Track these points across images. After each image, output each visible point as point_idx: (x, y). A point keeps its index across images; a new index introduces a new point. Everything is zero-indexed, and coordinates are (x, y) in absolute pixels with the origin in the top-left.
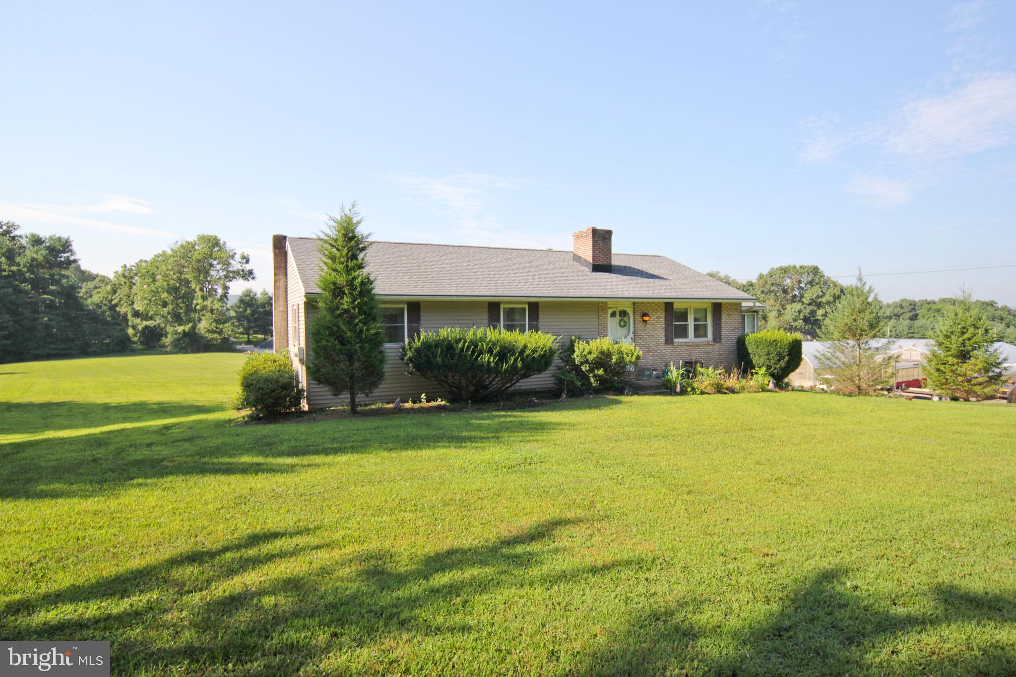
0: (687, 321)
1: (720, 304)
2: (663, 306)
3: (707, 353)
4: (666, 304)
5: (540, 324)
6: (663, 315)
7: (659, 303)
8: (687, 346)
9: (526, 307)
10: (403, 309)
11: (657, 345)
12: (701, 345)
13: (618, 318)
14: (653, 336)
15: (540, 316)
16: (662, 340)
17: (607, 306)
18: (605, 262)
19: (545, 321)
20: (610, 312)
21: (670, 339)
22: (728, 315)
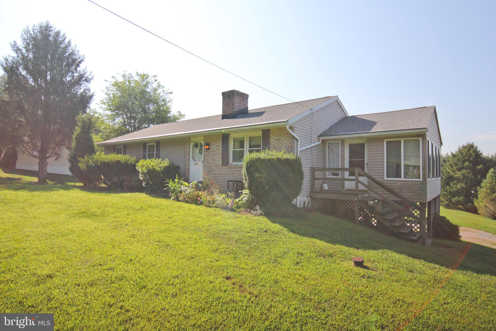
0: (244, 148)
1: (268, 131)
4: (223, 135)
5: (160, 153)
9: (155, 144)
10: (122, 148)
11: (216, 166)
13: (198, 148)
14: (214, 160)
15: (160, 149)
16: (220, 163)
17: (191, 140)
18: (230, 112)
19: (163, 151)
20: (192, 144)
21: (225, 162)
22: (276, 140)
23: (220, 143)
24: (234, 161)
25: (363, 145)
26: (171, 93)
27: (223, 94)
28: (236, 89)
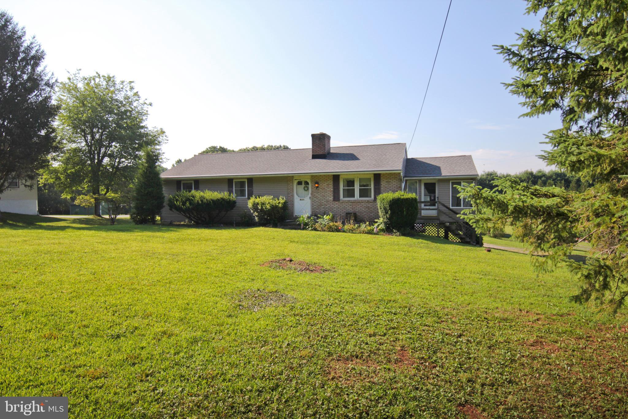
0: (354, 186)
1: (379, 175)
2: (332, 177)
3: (368, 207)
4: (334, 176)
5: (254, 189)
6: (332, 183)
7: (329, 175)
8: (351, 202)
9: (246, 180)
10: (192, 183)
11: (327, 201)
12: (362, 203)
13: (303, 185)
14: (324, 196)
15: (254, 185)
16: (331, 198)
17: (294, 179)
18: (320, 152)
19: (256, 188)
20: (295, 183)
21: (336, 198)
22: (387, 182)
23: (331, 183)
24: (344, 197)
25: (435, 184)
26: (151, 105)
27: (313, 136)
28: (324, 132)
